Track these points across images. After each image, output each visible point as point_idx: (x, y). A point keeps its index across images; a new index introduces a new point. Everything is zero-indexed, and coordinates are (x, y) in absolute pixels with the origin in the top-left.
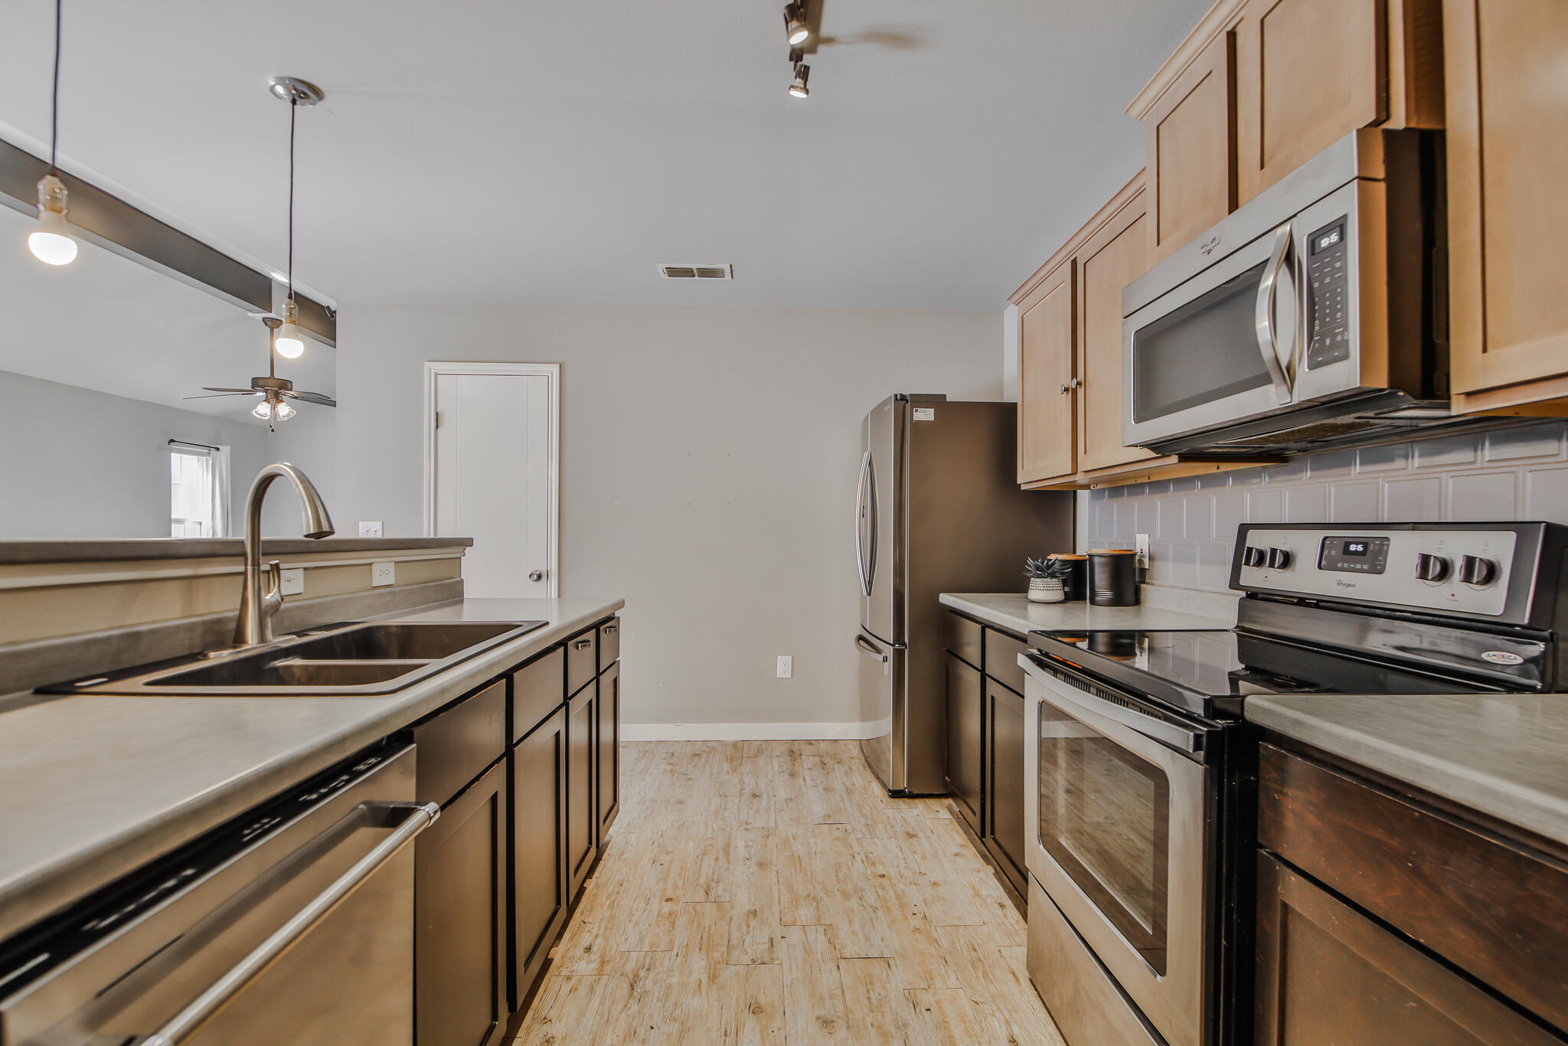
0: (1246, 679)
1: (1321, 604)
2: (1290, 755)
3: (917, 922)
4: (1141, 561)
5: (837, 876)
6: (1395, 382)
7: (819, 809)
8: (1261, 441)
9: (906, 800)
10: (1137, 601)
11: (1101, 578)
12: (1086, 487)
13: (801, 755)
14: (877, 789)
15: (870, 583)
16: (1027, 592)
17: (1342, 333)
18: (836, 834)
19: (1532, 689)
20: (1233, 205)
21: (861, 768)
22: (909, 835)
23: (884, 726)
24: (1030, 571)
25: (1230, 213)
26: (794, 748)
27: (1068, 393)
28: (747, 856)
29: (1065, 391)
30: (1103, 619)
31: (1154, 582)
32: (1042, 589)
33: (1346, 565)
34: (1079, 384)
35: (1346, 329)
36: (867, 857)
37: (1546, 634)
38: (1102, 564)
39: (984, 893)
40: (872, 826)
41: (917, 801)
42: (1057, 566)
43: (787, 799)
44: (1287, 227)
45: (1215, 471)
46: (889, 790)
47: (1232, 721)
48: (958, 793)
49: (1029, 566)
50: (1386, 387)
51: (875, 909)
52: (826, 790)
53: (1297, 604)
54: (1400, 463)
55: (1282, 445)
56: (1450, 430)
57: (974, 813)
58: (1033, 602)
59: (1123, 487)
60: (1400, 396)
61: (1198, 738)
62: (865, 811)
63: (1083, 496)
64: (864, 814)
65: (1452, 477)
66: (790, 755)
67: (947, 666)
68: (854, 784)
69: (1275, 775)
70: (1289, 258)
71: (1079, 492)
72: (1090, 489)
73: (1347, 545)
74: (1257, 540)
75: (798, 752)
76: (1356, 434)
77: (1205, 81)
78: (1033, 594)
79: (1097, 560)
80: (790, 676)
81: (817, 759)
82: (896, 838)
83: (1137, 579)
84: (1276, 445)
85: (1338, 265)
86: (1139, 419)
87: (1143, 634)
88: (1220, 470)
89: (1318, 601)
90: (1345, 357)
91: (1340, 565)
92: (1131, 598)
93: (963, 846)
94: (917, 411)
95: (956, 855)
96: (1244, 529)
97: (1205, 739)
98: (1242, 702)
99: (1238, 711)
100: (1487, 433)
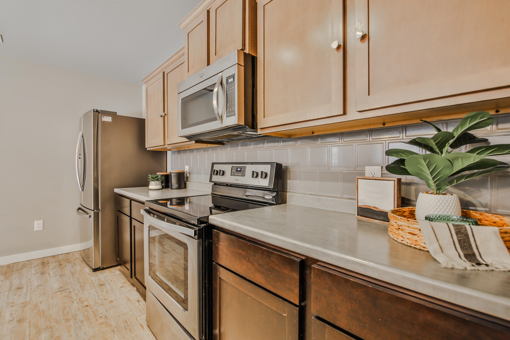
0: (214, 209)
1: (232, 185)
2: (220, 232)
3: (102, 320)
4: (186, 174)
5: (63, 313)
6: (246, 124)
7: (56, 286)
8: (216, 138)
9: (101, 271)
10: (185, 187)
11: (174, 181)
12: (170, 150)
13: (48, 263)
14: (87, 270)
15: (83, 186)
16: (149, 186)
17: (234, 108)
18: (64, 294)
19: (273, 204)
20: (208, 64)
21: (80, 262)
22: (101, 285)
23: (91, 243)
24: (150, 179)
25: (207, 66)
26: (45, 261)
27: (162, 117)
28: (11, 319)
29: (161, 116)
30: (174, 193)
31: (191, 181)
32: (154, 185)
33: (237, 174)
34: (165, 114)
35: (235, 107)
36: (80, 300)
37: (276, 190)
38: (174, 176)
39: (132, 299)
40: (83, 286)
41: (106, 270)
42: (159, 177)
43: (38, 286)
44: (221, 74)
45: (206, 146)
46: (93, 269)
47: (206, 224)
48: (122, 264)
49: (149, 177)
50: (244, 124)
51: (82, 322)
52: (61, 276)
53: (226, 186)
54: (249, 147)
55: (222, 140)
56: (259, 138)
57: (128, 269)
58: (151, 190)
59: (181, 150)
60: (247, 128)
61: (195, 231)
62: (80, 281)
63: (169, 153)
64: (80, 282)
65: (274, 150)
66: (42, 265)
67: (118, 216)
68: (76, 270)
69: (216, 239)
70: (221, 83)
71: (168, 152)
72: (171, 151)
73: (237, 168)
74: (217, 167)
75: (47, 262)
76: (239, 138)
77: (201, 23)
78: (151, 187)
79: (172, 174)
80: (42, 229)
81: (57, 263)
82: (94, 288)
83: (185, 180)
84: (221, 140)
85: (233, 88)
86: (183, 128)
87: (187, 197)
88: (208, 146)
89: (231, 185)
90: (234, 115)
91: (235, 174)
92: (183, 186)
93: (124, 283)
94: (104, 117)
95: (121, 287)
96: (213, 164)
97: (197, 231)
98: (208, 218)
99: (207, 221)
100: (266, 140)
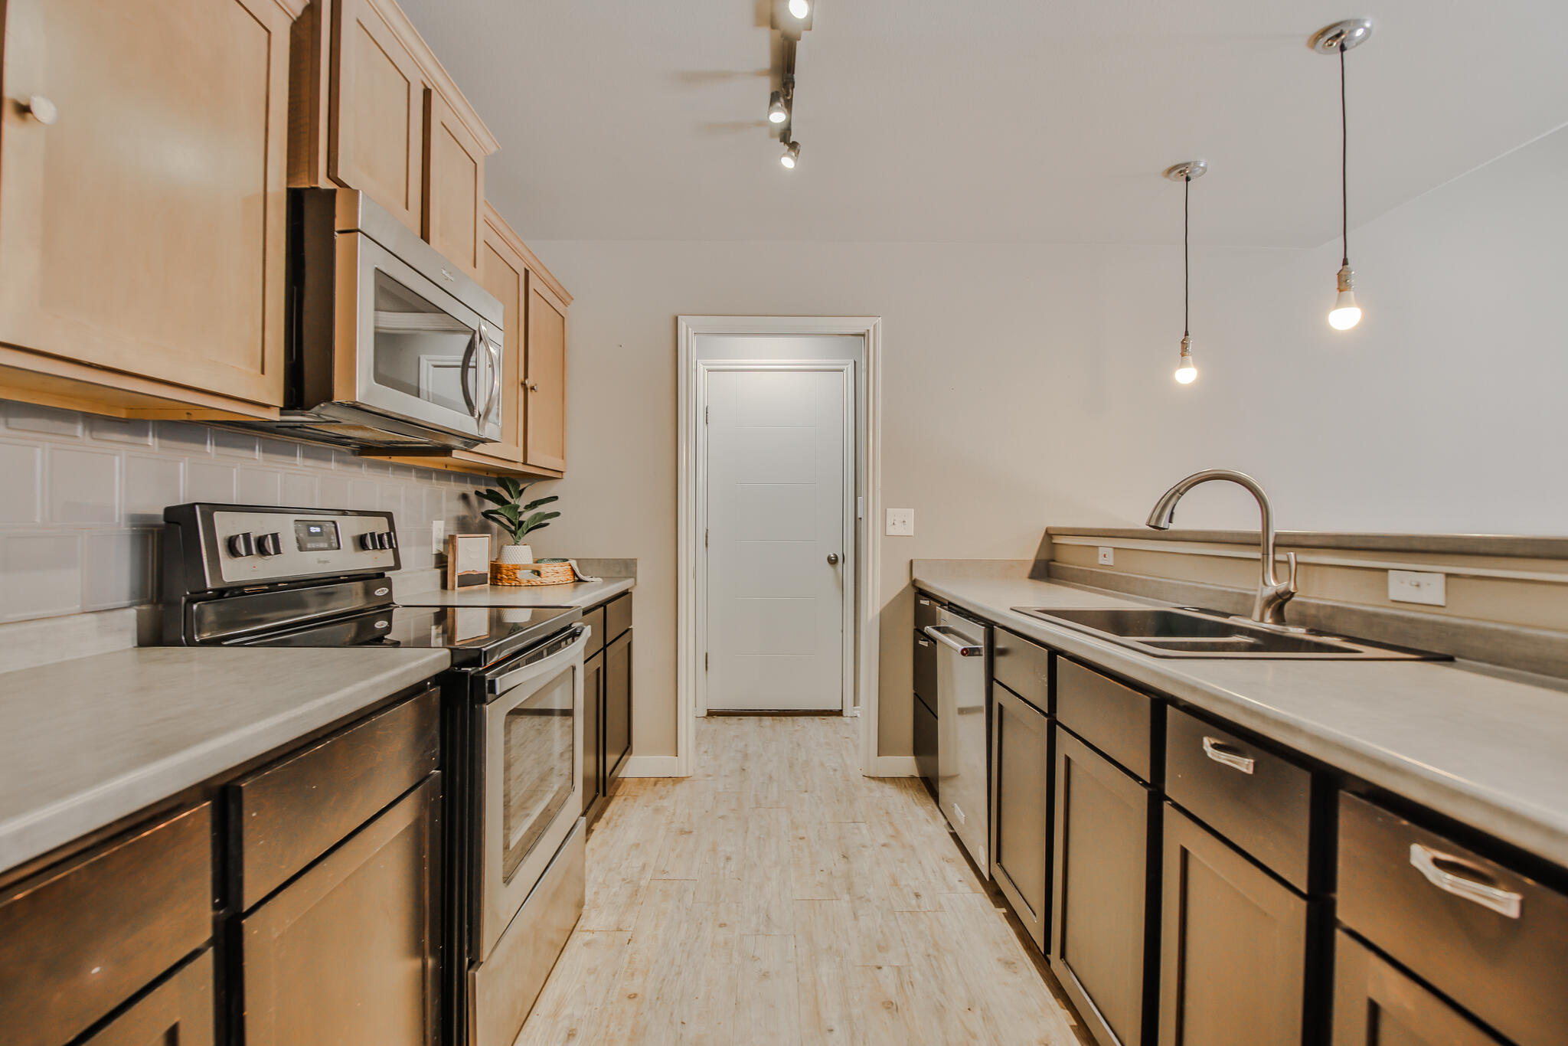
86: (376, 379)
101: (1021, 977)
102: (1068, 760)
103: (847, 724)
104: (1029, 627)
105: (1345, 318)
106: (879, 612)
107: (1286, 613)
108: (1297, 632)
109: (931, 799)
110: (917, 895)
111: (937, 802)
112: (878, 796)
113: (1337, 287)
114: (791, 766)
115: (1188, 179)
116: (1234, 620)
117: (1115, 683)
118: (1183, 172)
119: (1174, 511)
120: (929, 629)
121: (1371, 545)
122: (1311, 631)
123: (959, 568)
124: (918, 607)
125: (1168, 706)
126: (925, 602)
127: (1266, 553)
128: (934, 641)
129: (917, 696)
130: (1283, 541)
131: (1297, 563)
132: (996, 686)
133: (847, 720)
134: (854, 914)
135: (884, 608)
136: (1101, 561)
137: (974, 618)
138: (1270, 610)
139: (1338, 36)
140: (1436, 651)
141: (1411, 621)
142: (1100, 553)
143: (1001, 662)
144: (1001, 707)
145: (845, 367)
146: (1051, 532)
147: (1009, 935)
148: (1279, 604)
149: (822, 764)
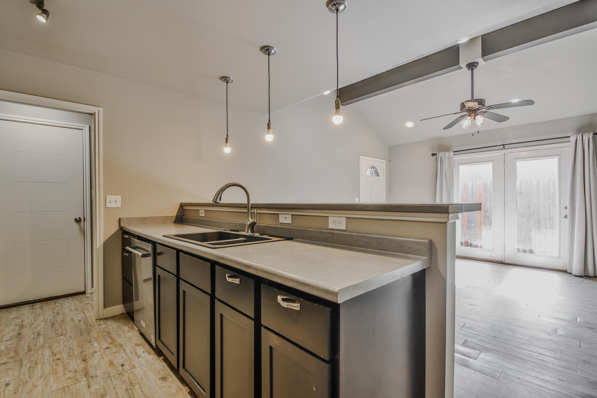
101: (168, 382)
102: (184, 292)
103: (88, 297)
104: (169, 242)
105: (269, 138)
106: (103, 243)
107: (254, 229)
108: (257, 235)
109: (131, 321)
110: (123, 365)
111: (134, 322)
112: (104, 327)
113: (267, 127)
114: (53, 325)
115: (227, 83)
116: (240, 233)
117: (199, 260)
118: (225, 79)
119: (222, 197)
120: (128, 248)
121: (275, 207)
122: (260, 234)
123: (143, 221)
124: (123, 239)
125: (216, 265)
126: (126, 236)
127: (248, 210)
128: (131, 253)
129: (124, 278)
130: (254, 206)
131: (257, 213)
132: (157, 268)
133: (88, 295)
134: (89, 385)
135: (106, 241)
136: (201, 215)
137: (148, 241)
138: (250, 229)
139: (268, 50)
140: (289, 237)
141: (285, 229)
142: (200, 212)
143: (159, 258)
144: (159, 276)
145: (84, 128)
146: (182, 205)
147: (164, 366)
148: (252, 226)
149: (72, 320)
